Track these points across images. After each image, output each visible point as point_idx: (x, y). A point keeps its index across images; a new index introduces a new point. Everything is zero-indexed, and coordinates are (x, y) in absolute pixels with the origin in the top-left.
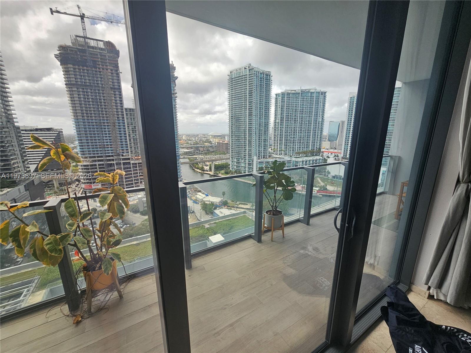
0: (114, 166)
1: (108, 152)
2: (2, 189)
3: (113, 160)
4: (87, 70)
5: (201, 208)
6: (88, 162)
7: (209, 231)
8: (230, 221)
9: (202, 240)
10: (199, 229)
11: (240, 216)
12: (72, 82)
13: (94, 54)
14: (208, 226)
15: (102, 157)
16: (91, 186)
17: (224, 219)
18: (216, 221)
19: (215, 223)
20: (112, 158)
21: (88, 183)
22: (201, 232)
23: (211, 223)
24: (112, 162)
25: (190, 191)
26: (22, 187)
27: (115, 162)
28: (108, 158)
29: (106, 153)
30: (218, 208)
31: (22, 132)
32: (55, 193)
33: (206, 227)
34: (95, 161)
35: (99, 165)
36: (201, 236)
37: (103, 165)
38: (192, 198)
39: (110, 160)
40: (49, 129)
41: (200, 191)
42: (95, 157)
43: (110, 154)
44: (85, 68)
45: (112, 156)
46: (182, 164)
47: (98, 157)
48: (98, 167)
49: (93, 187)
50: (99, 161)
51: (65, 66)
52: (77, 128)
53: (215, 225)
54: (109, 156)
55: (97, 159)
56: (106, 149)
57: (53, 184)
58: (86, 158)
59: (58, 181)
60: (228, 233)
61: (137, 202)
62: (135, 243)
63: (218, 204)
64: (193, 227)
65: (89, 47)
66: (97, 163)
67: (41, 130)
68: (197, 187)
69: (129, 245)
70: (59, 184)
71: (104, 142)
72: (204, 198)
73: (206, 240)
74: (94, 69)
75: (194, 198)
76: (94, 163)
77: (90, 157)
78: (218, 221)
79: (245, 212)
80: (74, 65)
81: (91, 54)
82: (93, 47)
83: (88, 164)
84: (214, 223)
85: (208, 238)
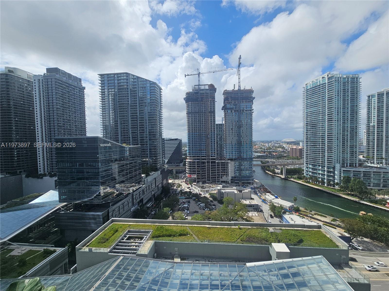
0: (205, 164)
1: (203, 153)
2: (152, 172)
3: (205, 159)
4: (198, 103)
5: (269, 209)
6: (191, 160)
7: (272, 236)
8: (299, 232)
9: (265, 244)
10: (263, 231)
11: (313, 230)
12: (190, 112)
13: (202, 93)
14: (273, 231)
15: (199, 157)
16: (191, 176)
17: (292, 228)
18: (282, 228)
19: (281, 229)
20: (205, 158)
21: (190, 173)
22: (264, 234)
23: (276, 228)
24: (204, 161)
25: (260, 191)
26: (159, 172)
27: (206, 161)
28: (202, 158)
29: (202, 154)
30: (287, 213)
31: (165, 141)
32: (173, 177)
33: (270, 231)
34: (195, 159)
35: (197, 162)
36: (264, 239)
37: (199, 162)
38: (261, 197)
39: (203, 159)
40: (176, 139)
41: (269, 192)
42: (195, 157)
43: (204, 155)
44: (197, 102)
45: (205, 156)
46: (254, 166)
47: (197, 157)
48: (196, 163)
49: (192, 177)
50: (197, 159)
51: (188, 103)
52: (188, 138)
53: (280, 231)
54: (203, 157)
55: (196, 158)
56: (202, 152)
57: (173, 172)
58: (191, 157)
59: (176, 170)
60: (295, 245)
61: (217, 192)
62: (207, 226)
63: (288, 208)
64: (257, 227)
65: (200, 90)
66: (196, 161)
67: (173, 140)
68: (267, 188)
69: (204, 227)
70: (176, 172)
71: (201, 147)
72: (273, 199)
73: (268, 245)
74: (201, 102)
75: (263, 197)
76: (194, 161)
77: (193, 157)
78: (284, 228)
79: (319, 227)
80: (192, 102)
81: (201, 94)
82: (202, 90)
83: (191, 161)
84: (279, 229)
85: (271, 244)
